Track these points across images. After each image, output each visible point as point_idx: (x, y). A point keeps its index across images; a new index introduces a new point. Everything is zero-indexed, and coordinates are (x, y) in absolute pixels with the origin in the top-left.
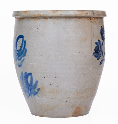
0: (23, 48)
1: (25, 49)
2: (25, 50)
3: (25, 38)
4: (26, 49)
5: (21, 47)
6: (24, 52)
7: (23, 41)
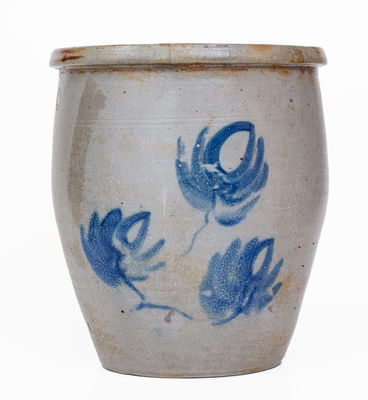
0: (253, 163)
1: (262, 166)
2: (262, 169)
3: (259, 132)
4: (266, 166)
5: (246, 160)
6: (259, 175)
7: (251, 140)
